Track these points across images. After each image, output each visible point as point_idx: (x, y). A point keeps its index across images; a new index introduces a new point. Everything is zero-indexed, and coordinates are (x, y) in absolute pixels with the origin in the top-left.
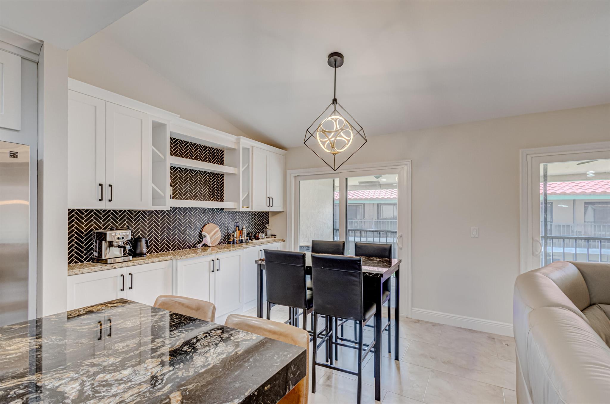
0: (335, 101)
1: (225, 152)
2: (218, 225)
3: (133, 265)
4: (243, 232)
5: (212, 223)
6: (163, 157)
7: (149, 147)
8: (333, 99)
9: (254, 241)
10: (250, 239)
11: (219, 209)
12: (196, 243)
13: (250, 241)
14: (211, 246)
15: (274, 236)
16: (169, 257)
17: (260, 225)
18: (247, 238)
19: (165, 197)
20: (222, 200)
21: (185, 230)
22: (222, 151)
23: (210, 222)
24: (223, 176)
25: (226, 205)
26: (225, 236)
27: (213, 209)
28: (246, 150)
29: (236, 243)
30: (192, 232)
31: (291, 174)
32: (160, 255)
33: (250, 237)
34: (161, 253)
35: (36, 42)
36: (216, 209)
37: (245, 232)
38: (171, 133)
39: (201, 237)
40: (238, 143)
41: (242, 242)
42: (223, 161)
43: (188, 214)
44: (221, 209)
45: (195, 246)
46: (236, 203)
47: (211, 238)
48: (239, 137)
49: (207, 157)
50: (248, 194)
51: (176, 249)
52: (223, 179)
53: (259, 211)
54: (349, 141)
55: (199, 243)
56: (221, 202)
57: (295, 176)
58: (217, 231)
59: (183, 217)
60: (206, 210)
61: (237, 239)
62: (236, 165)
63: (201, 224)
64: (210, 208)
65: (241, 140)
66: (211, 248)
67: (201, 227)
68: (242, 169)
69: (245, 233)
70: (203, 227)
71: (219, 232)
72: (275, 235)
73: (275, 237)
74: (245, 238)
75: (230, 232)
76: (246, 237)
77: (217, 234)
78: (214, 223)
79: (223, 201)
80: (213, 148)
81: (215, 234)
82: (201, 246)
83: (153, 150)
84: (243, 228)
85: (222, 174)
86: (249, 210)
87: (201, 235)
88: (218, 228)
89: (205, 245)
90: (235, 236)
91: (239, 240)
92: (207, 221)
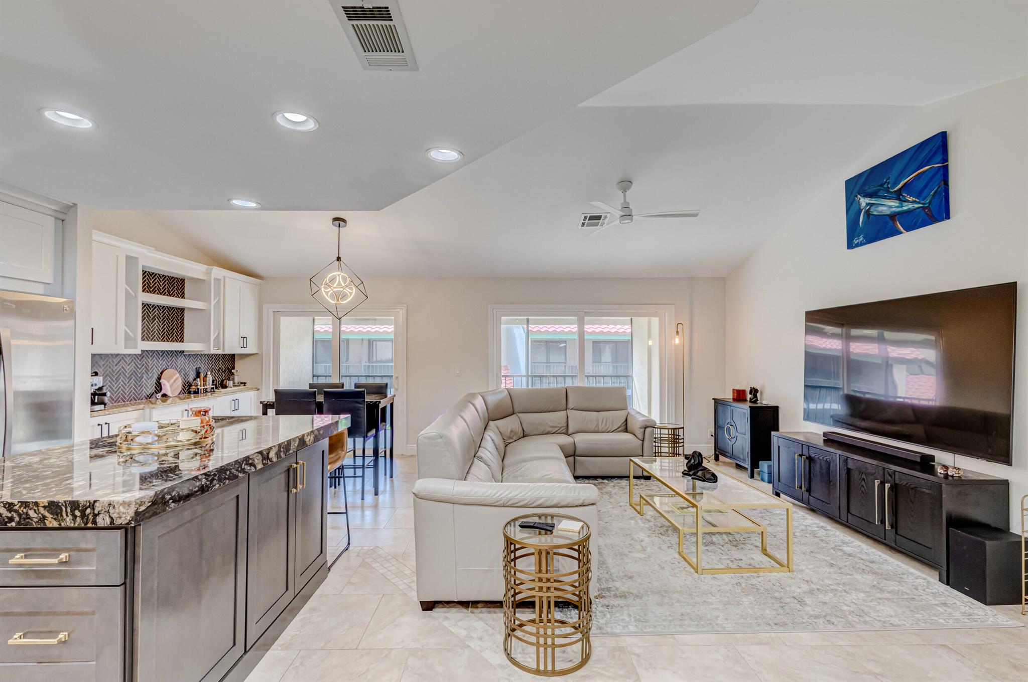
0: (339, 259)
1: (185, 281)
2: (177, 370)
3: (109, 414)
4: (208, 379)
5: (171, 368)
6: (133, 294)
7: (123, 285)
8: (337, 257)
9: (223, 390)
10: (217, 388)
11: (178, 351)
12: (153, 393)
13: (216, 390)
14: (171, 396)
15: (243, 385)
16: (142, 406)
17: (225, 370)
18: (213, 386)
19: (135, 339)
20: (182, 340)
21: (142, 378)
22: (183, 280)
23: (169, 367)
24: (184, 311)
25: (186, 346)
26: (185, 384)
27: (172, 351)
28: (217, 280)
29: (201, 393)
30: (149, 379)
31: (269, 310)
32: (139, 403)
33: (216, 385)
34: (128, 402)
35: (67, 204)
36: (175, 351)
37: (210, 378)
38: (143, 266)
39: (159, 387)
40: (209, 273)
41: (206, 391)
42: (184, 292)
43: (145, 358)
44: (181, 351)
45: (150, 396)
46: (204, 344)
47: (171, 386)
48: (210, 267)
49: (166, 289)
50: (219, 334)
51: (131, 400)
52: (183, 315)
53: (230, 353)
54: (351, 294)
55: (157, 393)
56: (180, 343)
57: (274, 312)
58: (177, 378)
59: (140, 361)
60: (164, 352)
61: (201, 388)
62: (206, 299)
63: (158, 370)
64: (169, 351)
65: (213, 271)
66: (171, 399)
67: (159, 373)
68: (213, 303)
69: (209, 380)
70: (162, 373)
71: (180, 379)
72: (245, 383)
73: (245, 385)
74: (209, 386)
75: (191, 380)
76: (211, 385)
77: (176, 382)
78: (173, 368)
79: (183, 342)
80: (173, 277)
81: (175, 381)
82: (160, 396)
83: (126, 289)
84: (207, 374)
85: (182, 309)
86: (220, 352)
87: (160, 384)
88: (178, 374)
89: (164, 395)
90: (199, 384)
91: (204, 389)
92: (166, 366)
